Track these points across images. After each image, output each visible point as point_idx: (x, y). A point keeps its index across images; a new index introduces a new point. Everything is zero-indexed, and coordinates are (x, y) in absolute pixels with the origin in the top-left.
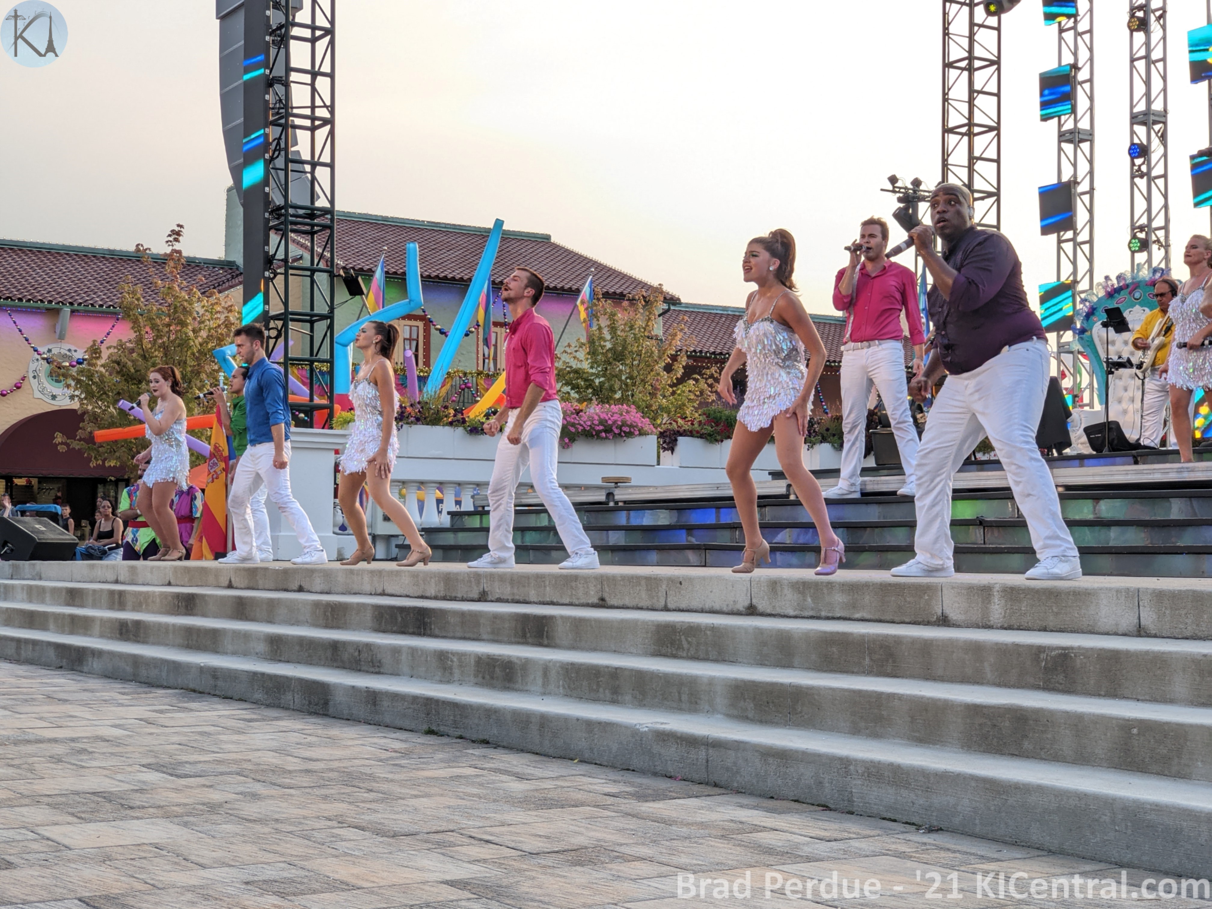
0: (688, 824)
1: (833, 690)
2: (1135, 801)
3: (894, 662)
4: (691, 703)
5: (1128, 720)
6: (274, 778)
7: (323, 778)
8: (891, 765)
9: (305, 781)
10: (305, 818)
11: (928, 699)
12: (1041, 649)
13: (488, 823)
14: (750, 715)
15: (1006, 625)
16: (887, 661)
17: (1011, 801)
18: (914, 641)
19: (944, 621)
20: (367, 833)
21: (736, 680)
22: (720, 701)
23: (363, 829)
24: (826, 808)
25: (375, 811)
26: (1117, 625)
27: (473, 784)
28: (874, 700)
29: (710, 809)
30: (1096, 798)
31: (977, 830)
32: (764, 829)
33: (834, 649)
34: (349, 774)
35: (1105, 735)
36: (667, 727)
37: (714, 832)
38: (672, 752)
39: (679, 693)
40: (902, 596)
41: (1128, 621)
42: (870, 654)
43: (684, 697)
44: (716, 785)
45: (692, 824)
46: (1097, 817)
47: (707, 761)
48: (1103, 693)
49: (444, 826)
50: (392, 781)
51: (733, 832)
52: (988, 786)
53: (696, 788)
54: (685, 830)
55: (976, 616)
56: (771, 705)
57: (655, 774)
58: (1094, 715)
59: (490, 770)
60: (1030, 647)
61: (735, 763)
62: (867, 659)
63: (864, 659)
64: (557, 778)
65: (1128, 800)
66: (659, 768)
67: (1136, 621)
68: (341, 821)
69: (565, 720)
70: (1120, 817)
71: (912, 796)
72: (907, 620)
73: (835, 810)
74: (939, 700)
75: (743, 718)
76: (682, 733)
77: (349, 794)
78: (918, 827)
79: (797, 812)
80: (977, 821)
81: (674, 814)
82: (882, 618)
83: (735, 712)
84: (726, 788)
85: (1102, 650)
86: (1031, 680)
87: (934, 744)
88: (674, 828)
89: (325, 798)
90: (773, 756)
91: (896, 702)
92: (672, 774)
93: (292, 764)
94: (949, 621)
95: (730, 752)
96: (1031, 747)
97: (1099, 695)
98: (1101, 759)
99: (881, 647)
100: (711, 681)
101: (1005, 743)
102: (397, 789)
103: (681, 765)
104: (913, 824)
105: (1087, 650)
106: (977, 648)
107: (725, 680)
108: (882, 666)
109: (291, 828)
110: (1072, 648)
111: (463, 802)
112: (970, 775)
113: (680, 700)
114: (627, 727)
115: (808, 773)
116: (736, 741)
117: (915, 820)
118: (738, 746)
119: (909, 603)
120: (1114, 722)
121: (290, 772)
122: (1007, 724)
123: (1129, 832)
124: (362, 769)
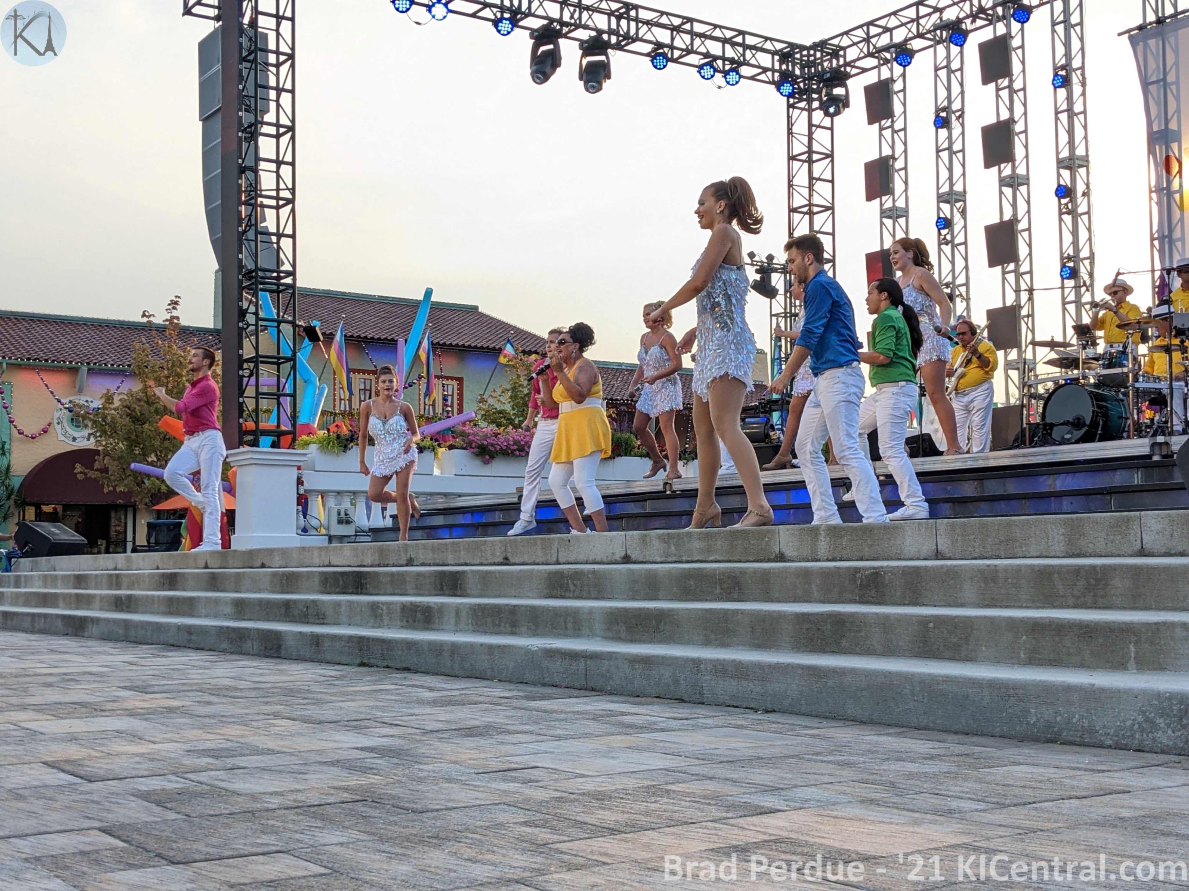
0: (566, 712)
1: (689, 610)
2: (929, 675)
3: (740, 589)
4: (575, 629)
5: (925, 617)
6: (227, 693)
7: (268, 692)
8: (734, 661)
9: (253, 694)
10: (246, 714)
11: (765, 611)
12: (857, 570)
13: (400, 714)
14: (623, 636)
15: (830, 558)
16: (734, 588)
17: (830, 683)
18: (755, 571)
19: (781, 558)
20: (297, 723)
21: (611, 608)
22: (598, 627)
23: (294, 720)
24: (682, 701)
25: (306, 709)
26: (919, 551)
27: (392, 694)
28: (721, 616)
29: (585, 704)
30: (898, 674)
31: (803, 709)
32: (629, 714)
33: (692, 582)
34: (291, 690)
35: (907, 630)
36: (554, 646)
37: (587, 716)
38: (558, 665)
39: (565, 622)
40: (748, 540)
41: (928, 547)
42: (720, 584)
43: (570, 625)
44: (593, 690)
45: (570, 712)
46: (899, 690)
47: (586, 670)
48: (907, 602)
49: (362, 716)
50: (325, 693)
51: (602, 716)
52: (811, 672)
53: (576, 692)
54: (563, 716)
55: (806, 552)
56: (640, 627)
57: (544, 685)
58: (898, 614)
59: (408, 686)
60: (848, 568)
61: (608, 671)
62: (718, 588)
63: (716, 588)
64: (463, 689)
65: (924, 674)
66: (547, 680)
67: (934, 547)
68: (277, 715)
69: (472, 645)
70: (918, 689)
71: (751, 685)
72: (751, 559)
73: (689, 702)
74: (774, 612)
75: (618, 639)
76: (565, 650)
77: (287, 701)
78: (756, 711)
79: (658, 704)
80: (803, 702)
81: (556, 707)
82: (732, 559)
83: (610, 634)
84: (601, 691)
85: (905, 567)
86: (850, 596)
87: (770, 648)
88: (554, 715)
89: (267, 703)
90: (639, 662)
91: (740, 617)
92: (558, 683)
93: (243, 684)
94: (785, 557)
95: (604, 662)
96: (848, 644)
97: (904, 605)
98: (904, 650)
99: (729, 577)
100: (591, 611)
101: (827, 643)
102: (328, 697)
103: (565, 676)
104: (752, 708)
105: (893, 567)
106: (806, 573)
107: (601, 608)
108: (730, 593)
109: (233, 720)
110: (882, 567)
111: (381, 704)
112: (798, 664)
113: (566, 628)
114: (521, 648)
115: (666, 673)
116: (609, 652)
117: (752, 705)
118: (610, 656)
119: (753, 545)
120: (914, 618)
121: (241, 689)
122: (829, 627)
123: (926, 700)
124: (302, 687)
